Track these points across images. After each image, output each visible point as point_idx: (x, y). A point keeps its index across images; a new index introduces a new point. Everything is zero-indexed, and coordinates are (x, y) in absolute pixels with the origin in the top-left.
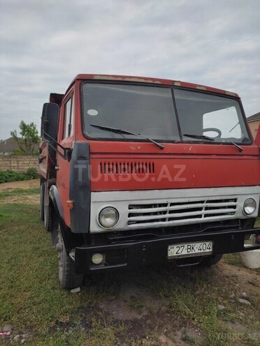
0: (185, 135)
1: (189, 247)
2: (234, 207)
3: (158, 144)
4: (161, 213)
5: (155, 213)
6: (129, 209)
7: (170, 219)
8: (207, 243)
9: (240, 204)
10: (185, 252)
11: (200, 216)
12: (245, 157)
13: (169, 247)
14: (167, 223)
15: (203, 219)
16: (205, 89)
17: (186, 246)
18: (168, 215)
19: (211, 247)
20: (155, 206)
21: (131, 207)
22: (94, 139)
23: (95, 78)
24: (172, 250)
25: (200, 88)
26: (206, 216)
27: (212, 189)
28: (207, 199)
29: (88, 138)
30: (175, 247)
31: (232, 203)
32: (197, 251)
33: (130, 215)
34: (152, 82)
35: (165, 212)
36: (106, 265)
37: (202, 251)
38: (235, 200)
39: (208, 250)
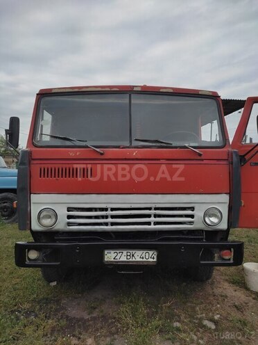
0: (136, 140)
1: (129, 254)
2: (192, 216)
3: (98, 150)
4: (103, 217)
5: (96, 217)
6: (68, 211)
7: (113, 224)
8: (151, 253)
9: (199, 213)
10: (124, 259)
11: (149, 223)
12: (205, 162)
13: (106, 252)
14: (109, 228)
15: (152, 227)
16: (172, 91)
17: (125, 252)
18: (110, 220)
19: (155, 257)
20: (96, 210)
21: (69, 209)
22: (41, 147)
23: (53, 91)
24: (109, 255)
25: (165, 90)
26: (156, 223)
27: (160, 196)
28: (153, 206)
29: (36, 146)
30: (112, 252)
31: (189, 212)
32: (138, 259)
33: (69, 217)
34: (109, 89)
35: (106, 217)
36: (44, 261)
37: (144, 260)
38: (192, 209)
39: (152, 260)
